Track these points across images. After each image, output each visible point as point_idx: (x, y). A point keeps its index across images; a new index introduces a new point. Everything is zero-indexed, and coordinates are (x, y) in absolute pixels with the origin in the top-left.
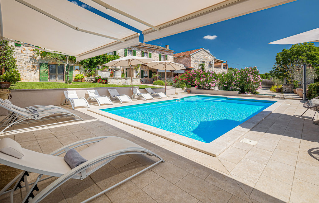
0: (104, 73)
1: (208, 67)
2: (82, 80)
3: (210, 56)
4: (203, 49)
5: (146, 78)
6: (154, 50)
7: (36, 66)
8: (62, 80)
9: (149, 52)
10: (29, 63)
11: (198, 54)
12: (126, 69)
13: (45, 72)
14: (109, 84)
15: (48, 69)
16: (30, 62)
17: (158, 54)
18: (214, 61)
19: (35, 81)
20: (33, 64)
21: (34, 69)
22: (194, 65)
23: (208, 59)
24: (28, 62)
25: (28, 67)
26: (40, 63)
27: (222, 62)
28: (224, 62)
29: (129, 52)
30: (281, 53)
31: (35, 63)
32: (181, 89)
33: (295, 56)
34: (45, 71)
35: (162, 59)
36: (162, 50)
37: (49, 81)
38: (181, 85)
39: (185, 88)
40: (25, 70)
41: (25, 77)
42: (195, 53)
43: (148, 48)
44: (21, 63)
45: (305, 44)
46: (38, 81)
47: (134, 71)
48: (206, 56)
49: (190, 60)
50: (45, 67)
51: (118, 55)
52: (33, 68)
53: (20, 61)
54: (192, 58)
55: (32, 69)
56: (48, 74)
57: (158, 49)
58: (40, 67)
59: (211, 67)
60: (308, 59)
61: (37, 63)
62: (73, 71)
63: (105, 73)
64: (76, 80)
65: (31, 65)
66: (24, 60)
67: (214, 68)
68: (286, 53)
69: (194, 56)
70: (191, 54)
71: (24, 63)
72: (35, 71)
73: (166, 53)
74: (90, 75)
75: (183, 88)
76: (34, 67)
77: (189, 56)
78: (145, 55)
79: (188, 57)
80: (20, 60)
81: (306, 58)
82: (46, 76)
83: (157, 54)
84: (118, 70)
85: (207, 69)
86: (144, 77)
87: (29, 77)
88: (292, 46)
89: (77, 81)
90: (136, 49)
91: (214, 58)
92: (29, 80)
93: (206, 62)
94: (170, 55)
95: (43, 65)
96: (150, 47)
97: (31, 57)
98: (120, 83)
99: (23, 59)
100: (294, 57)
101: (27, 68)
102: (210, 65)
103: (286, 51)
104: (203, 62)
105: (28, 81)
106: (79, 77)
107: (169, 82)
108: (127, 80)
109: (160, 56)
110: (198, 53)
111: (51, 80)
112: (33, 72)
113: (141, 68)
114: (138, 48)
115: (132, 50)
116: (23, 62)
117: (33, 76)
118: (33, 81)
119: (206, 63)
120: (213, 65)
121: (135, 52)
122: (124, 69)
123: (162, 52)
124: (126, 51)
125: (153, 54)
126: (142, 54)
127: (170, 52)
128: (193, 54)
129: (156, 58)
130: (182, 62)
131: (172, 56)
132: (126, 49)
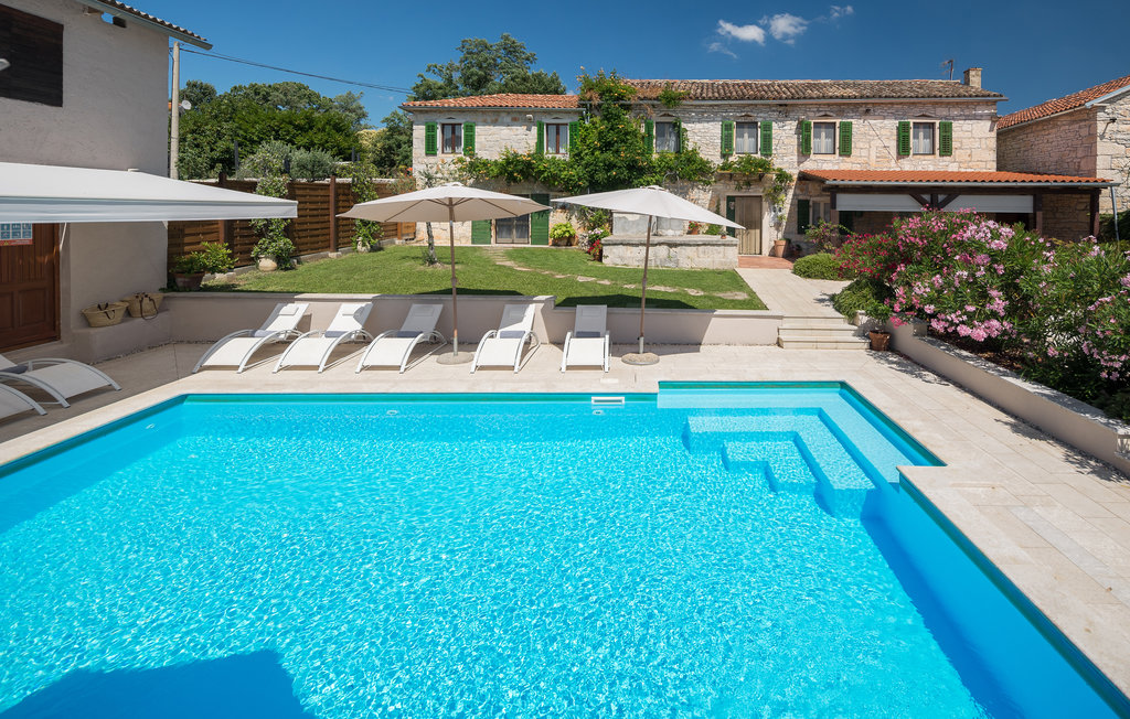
2: (570, 240)
6: (866, 107)
8: (527, 240)
9: (838, 121)
12: (730, 199)
17: (891, 125)
19: (464, 242)
22: (1118, 162)
29: (744, 130)
35: (919, 142)
37: (493, 241)
43: (836, 104)
46: (469, 243)
47: (765, 205)
49: (1092, 136)
51: (693, 151)
54: (1100, 127)
57: (885, 100)
62: (552, 214)
63: (636, 217)
64: (554, 241)
69: (1117, 109)
70: (1097, 102)
73: (943, 111)
78: (821, 134)
79: (1073, 122)
83: (886, 122)
89: (557, 245)
90: (775, 115)
94: (967, 118)
96: (843, 97)
109: (903, 129)
111: (499, 240)
113: (798, 192)
114: (781, 109)
115: (757, 123)
118: (458, 243)
121: (767, 128)
122: (719, 201)
123: (917, 111)
124: (727, 128)
125: (858, 125)
126: (803, 131)
127: (967, 104)
128: (1111, 101)
129: (878, 143)
130: (1049, 146)
131: (988, 124)
132: (728, 122)
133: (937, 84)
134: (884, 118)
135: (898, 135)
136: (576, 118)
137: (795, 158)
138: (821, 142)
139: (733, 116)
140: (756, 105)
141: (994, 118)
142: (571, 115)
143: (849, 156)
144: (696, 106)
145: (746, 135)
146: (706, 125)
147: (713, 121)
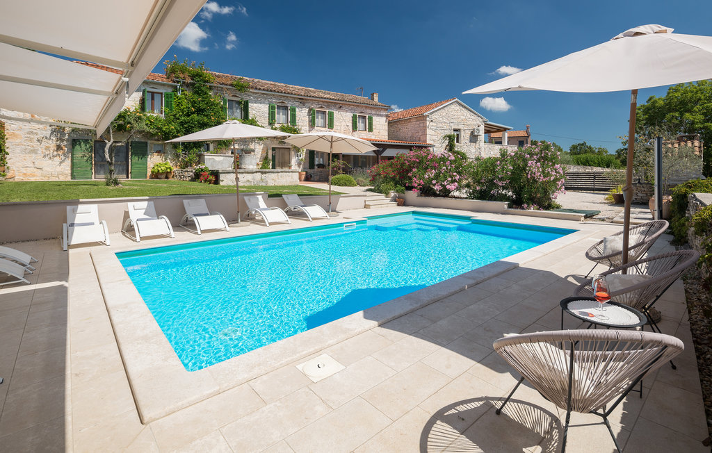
0: (218, 159)
1: (468, 141)
2: (167, 175)
3: (474, 117)
4: (456, 99)
5: (321, 169)
6: (340, 105)
7: (65, 146)
8: (125, 176)
9: (327, 111)
10: (50, 139)
11: (443, 113)
12: (274, 149)
13: (85, 158)
14: (221, 183)
15: (91, 152)
16: (52, 138)
17: (350, 115)
18: (482, 128)
19: (62, 178)
20: (58, 143)
21: (60, 152)
22: (434, 138)
23: (468, 123)
24: (47, 138)
25: (47, 148)
26: (74, 140)
27: (505, 130)
28: (509, 129)
29: (281, 111)
30: (644, 106)
31: (62, 140)
32: (382, 196)
33: (674, 114)
34: (85, 156)
35: (360, 125)
36: (359, 105)
37: (93, 177)
38: (383, 187)
39: (392, 194)
40: (40, 157)
41: (40, 171)
42: (436, 111)
43: (327, 102)
44: (31, 140)
45: (700, 83)
46: (69, 179)
47: (293, 153)
48: (462, 117)
49: (425, 127)
50: (83, 149)
51: (252, 119)
52: (57, 151)
53: (29, 136)
54: (428, 123)
55: (55, 153)
56: (92, 163)
57: (348, 103)
58: (73, 147)
59: (475, 142)
60: (708, 121)
61: (67, 140)
62: (149, 156)
63: (221, 158)
64: (156, 175)
65: (53, 144)
66: (37, 134)
67: (482, 144)
68: (654, 107)
69: (434, 117)
70: (426, 114)
71: (38, 140)
72: (63, 158)
73: (369, 111)
74: (186, 165)
75: (387, 194)
76: (59, 148)
77: (422, 118)
78: (320, 117)
79: (419, 120)
80: (29, 134)
81: (702, 117)
82: (87, 167)
83: (348, 114)
84: (250, 153)
85: (464, 146)
86: (316, 167)
87: (49, 169)
88: (670, 89)
89: (158, 178)
90: (297, 104)
91: (484, 122)
92: (49, 178)
93: (464, 130)
94: (378, 115)
95: (80, 144)
96: (330, 99)
97: (53, 127)
98: (248, 181)
99: (35, 131)
100: (673, 116)
101: (44, 151)
102: (474, 138)
103: (655, 102)
104: (455, 130)
105: (46, 180)
106: (159, 169)
107: (365, 179)
108: (267, 175)
109: (354, 118)
110: (442, 111)
111: (97, 176)
112: (57, 160)
114: (300, 101)
115: (287, 107)
116: (36, 137)
117: (59, 169)
118: (57, 180)
119: (462, 133)
120: (482, 137)
121: (293, 110)
122: (267, 150)
123: (359, 109)
124: (273, 108)
125: (336, 114)
126: (312, 114)
127: (378, 109)
128: (431, 114)
129: (344, 123)
130: (407, 131)
131: (385, 118)
132: (272, 104)
133: (361, 99)
134: (347, 111)
135: (353, 120)
136: (170, 90)
137: (308, 128)
138: (319, 121)
139: (275, 101)
140: (287, 97)
141: (387, 116)
142: (166, 87)
143: (332, 129)
144: (254, 93)
145: (281, 114)
146: (259, 105)
147: (264, 103)
